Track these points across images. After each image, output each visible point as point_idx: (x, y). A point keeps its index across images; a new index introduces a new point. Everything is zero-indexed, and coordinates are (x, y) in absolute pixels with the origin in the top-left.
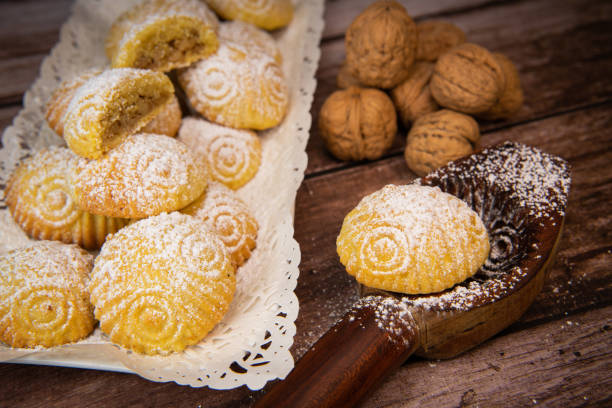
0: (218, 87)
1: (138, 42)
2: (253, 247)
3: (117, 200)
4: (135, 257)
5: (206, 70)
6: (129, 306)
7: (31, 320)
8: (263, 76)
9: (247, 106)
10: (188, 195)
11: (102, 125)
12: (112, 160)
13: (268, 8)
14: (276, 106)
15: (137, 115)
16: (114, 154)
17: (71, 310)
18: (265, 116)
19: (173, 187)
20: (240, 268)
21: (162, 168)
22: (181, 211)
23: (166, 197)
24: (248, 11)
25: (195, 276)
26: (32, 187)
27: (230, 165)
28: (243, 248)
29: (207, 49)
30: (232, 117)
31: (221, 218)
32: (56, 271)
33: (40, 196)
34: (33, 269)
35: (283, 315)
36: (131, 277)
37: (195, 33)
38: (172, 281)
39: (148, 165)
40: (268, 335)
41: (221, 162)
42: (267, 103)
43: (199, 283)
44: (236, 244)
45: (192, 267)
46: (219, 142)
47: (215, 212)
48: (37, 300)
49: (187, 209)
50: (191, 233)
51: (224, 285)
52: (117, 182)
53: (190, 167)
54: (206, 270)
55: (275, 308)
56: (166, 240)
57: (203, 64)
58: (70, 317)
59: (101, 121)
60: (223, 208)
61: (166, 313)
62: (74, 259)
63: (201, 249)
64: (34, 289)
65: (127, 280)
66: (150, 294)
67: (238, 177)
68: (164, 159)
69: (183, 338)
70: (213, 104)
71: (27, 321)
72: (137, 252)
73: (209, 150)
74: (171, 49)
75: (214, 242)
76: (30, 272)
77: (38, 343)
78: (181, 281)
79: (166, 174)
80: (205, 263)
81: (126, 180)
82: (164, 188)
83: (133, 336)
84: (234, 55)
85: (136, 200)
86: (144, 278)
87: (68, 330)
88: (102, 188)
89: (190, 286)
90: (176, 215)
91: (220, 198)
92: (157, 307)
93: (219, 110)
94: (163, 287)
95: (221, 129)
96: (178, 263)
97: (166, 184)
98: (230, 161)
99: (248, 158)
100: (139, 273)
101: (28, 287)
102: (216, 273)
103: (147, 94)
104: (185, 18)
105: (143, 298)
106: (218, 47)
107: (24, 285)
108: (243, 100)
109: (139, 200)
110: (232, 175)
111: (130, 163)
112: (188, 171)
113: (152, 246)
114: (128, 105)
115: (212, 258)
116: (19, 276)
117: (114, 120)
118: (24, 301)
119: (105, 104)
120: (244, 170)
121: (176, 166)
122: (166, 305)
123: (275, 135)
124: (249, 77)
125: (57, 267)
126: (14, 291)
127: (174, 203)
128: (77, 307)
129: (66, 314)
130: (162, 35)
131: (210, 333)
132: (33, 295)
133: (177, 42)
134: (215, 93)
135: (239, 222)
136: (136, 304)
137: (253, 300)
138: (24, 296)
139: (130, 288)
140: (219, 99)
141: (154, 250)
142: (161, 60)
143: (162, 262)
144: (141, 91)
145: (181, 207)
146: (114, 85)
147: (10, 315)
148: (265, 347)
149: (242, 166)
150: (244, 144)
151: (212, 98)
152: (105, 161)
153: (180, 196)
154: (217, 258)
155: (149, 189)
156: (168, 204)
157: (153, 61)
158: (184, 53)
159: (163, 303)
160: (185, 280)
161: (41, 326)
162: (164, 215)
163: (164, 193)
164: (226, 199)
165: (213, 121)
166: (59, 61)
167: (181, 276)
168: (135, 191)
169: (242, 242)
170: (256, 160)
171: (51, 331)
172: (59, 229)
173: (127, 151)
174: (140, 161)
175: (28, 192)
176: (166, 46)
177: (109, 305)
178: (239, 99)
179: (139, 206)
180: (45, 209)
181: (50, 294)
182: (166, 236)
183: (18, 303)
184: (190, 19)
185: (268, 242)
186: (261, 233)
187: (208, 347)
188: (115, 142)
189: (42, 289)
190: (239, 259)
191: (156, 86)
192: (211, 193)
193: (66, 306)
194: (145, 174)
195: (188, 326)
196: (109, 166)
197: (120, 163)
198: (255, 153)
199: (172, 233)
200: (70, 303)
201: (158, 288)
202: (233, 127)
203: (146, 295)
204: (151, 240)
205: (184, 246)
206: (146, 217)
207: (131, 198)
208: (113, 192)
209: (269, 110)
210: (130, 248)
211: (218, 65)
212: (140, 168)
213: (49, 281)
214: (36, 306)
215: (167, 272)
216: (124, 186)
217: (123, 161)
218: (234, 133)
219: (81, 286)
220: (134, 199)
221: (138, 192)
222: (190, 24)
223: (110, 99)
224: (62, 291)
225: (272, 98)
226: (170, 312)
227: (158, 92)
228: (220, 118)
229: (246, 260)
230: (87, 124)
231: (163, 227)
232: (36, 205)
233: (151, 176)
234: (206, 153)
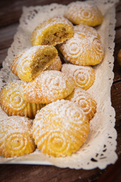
0: (75, 50)
1: (43, 35)
2: (95, 112)
3: (39, 97)
4: (48, 118)
5: (70, 44)
6: (48, 138)
7: (11, 146)
8: (93, 43)
9: (87, 56)
10: (67, 92)
11: (31, 68)
12: (36, 81)
13: (93, 17)
14: (99, 55)
15: (44, 63)
16: (37, 79)
17: (26, 141)
18: (95, 60)
19: (60, 89)
20: (91, 121)
21: (56, 82)
22: (65, 99)
23: (58, 94)
24: (85, 20)
25: (73, 124)
26: (8, 96)
27: (83, 80)
28: (91, 112)
29: (69, 35)
30: (82, 61)
31: (81, 101)
32: (19, 126)
33: (11, 99)
34: (11, 126)
35: (110, 137)
36: (48, 126)
37: (64, 29)
38: (63, 126)
39: (50, 82)
40: (105, 146)
41: (79, 79)
42: (95, 54)
43: (75, 126)
44: (88, 111)
45: (71, 120)
46: (78, 72)
47: (78, 99)
48: (13, 138)
49: (67, 98)
50: (69, 107)
51: (85, 127)
52: (39, 90)
53: (67, 81)
54: (77, 121)
55: (107, 135)
56: (60, 110)
57: (68, 41)
58: (26, 144)
59: (31, 66)
60: (81, 97)
61: (62, 140)
62: (25, 122)
63: (74, 113)
64: (12, 134)
65: (46, 128)
66: (56, 132)
67: (86, 85)
68: (56, 79)
69: (70, 149)
70: (74, 57)
71: (10, 147)
72: (49, 116)
73: (74, 75)
74: (55, 37)
75: (79, 110)
76: (10, 128)
77: (15, 155)
78: (67, 126)
79: (58, 84)
80: (76, 118)
81: (42, 88)
82: (57, 90)
83: (51, 150)
84: (80, 36)
85: (47, 96)
86: (53, 126)
87: (26, 150)
88: (33, 93)
89: (71, 128)
90: (63, 101)
91: (80, 93)
92: (59, 137)
93: (76, 59)
94: (61, 129)
95: (78, 66)
96: (65, 119)
97: (58, 89)
98: (83, 79)
99: (89, 77)
100: (51, 124)
101: (9, 133)
102: (81, 122)
104: (60, 24)
105: (53, 135)
106: (74, 34)
107: (8, 133)
108: (85, 54)
109: (48, 96)
110: (84, 84)
111: (43, 82)
112: (66, 83)
113: (54, 113)
114: (40, 59)
115: (79, 116)
116: (6, 130)
117: (36, 66)
118: (8, 139)
119: (32, 60)
120: (88, 82)
121: (61, 81)
122: (62, 136)
123: (100, 67)
124: (87, 45)
125: (19, 125)
126: (4, 135)
127: (62, 96)
128: (28, 140)
129: (24, 143)
130: (51, 31)
132: (11, 137)
133: (57, 34)
134: (74, 52)
135: (88, 102)
136: (50, 137)
137: (97, 133)
138: (8, 137)
139: (47, 130)
140: (76, 54)
141: (55, 115)
142: (52, 41)
143: (59, 119)
144: (45, 54)
145: (65, 97)
146: (35, 52)
147: (3, 145)
148: (104, 151)
149: (87, 80)
150: (87, 71)
151: (73, 55)
152: (34, 82)
153: (64, 93)
154: (81, 116)
155: (51, 91)
156: (60, 96)
157: (49, 42)
158: (61, 38)
159: (61, 135)
160: (69, 126)
161: (15, 148)
162: (58, 101)
163: (57, 92)
164: (82, 93)
165: (74, 64)
166: (14, 49)
167: (67, 124)
168: (46, 92)
169: (90, 110)
170: (93, 78)
171: (19, 150)
172: (19, 111)
173: (41, 77)
174: (47, 81)
175: (6, 98)
176: (53, 35)
177: (40, 138)
178: (83, 54)
179: (48, 98)
180: (13, 104)
181: (18, 136)
182: (60, 109)
183: (6, 140)
184: (62, 24)
185: (101, 109)
186: (98, 106)
187: (81, 153)
188: (37, 74)
189: (14, 134)
190: (90, 117)
191: (51, 51)
192: (76, 91)
193: (24, 140)
194: (49, 86)
195: (72, 145)
196: (35, 84)
197: (39, 82)
198: (92, 75)
199: (62, 108)
200: (25, 139)
201: (58, 130)
202: (83, 66)
203: (54, 132)
204: (54, 111)
205: (67, 112)
206: (51, 102)
207: (45, 95)
208: (38, 94)
209: (96, 57)
210: (46, 115)
211: (74, 41)
212: (47, 83)
213: (16, 131)
214: (12, 141)
215: (61, 123)
216: (42, 91)
217: (40, 81)
219: (29, 132)
220: (46, 96)
221: (47, 93)
222: (62, 26)
223: (34, 57)
224: (22, 134)
225: (97, 52)
226: (64, 139)
228: (77, 62)
229: (93, 117)
230: (26, 68)
231: (58, 106)
232: (10, 103)
233: (52, 86)
234: (73, 76)
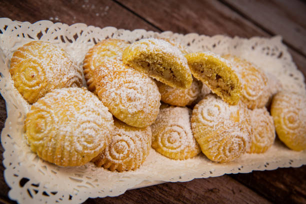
0: (210, 114)
1: (207, 58)
2: (119, 170)
3: (103, 81)
4: (72, 101)
5: (217, 104)
6: (43, 111)
7: (24, 71)
8: (232, 137)
9: (208, 135)
10: (126, 117)
11: (140, 55)
12: (126, 70)
13: (291, 131)
14: (219, 153)
16: (130, 70)
17: (37, 87)
19: (124, 106)
21: (132, 96)
22: (114, 118)
23: (117, 105)
25: (72, 137)
26: (107, 48)
27: (169, 142)
28: (114, 164)
29: (228, 98)
30: (198, 130)
31: (124, 143)
32: (55, 71)
33: (103, 53)
34: (51, 60)
35: (71, 198)
36: (59, 104)
37: (232, 88)
38: (63, 125)
39: (130, 88)
40: (54, 193)
41: (168, 135)
42: (217, 146)
43: (69, 141)
44: (114, 159)
45: (77, 133)
46: (179, 129)
47: (126, 138)
48: (35, 68)
49: (117, 121)
50: (99, 125)
51: (76, 156)
52: (113, 77)
54: (79, 141)
55: (75, 192)
56: (87, 113)
57: (219, 101)
58: (33, 88)
59: (142, 54)
60: (131, 142)
61: (45, 130)
62: (68, 78)
63: (90, 134)
64: (39, 65)
65: (56, 103)
66: (52, 118)
68: (138, 95)
69: (36, 147)
70: (200, 116)
71: (22, 69)
72: (74, 101)
73: (171, 126)
74: (215, 78)
75: (100, 141)
76: (49, 59)
77: (15, 80)
78: (65, 129)
79: (130, 100)
80: (83, 139)
81: (116, 80)
82: (121, 102)
83: (30, 121)
84: (235, 115)
85: (107, 90)
86: (59, 111)
87: (27, 91)
88: (106, 71)
89: (65, 136)
90: (110, 116)
91: (137, 139)
92: (46, 124)
93: (198, 121)
94: (58, 122)
95: (190, 128)
96: (75, 124)
97: (123, 102)
98: (171, 140)
99: (179, 150)
100: (62, 107)
101: (40, 61)
102: (80, 148)
103: (175, 73)
104: (236, 77)
105: (49, 115)
106: (234, 104)
107: (40, 59)
108: (210, 131)
109: (108, 92)
110: (164, 146)
111: (127, 79)
112: (139, 111)
113: (81, 107)
114: (161, 65)
115: (89, 143)
116: (45, 55)
117: (147, 61)
118: (32, 63)
119: (151, 51)
120: (170, 151)
121: (138, 103)
122: (48, 128)
123: (205, 162)
124: (224, 129)
125: (57, 70)
126: (35, 56)
127: (116, 112)
128: (41, 89)
129: (34, 86)
130: (219, 69)
131: (47, 162)
132: (36, 65)
133: (221, 80)
134: (205, 115)
135: (128, 155)
136: (43, 113)
138: (34, 62)
139: (52, 106)
140: (203, 118)
141: (79, 109)
142: (206, 76)
143: (72, 115)
145: (116, 117)
146: (165, 51)
147: (23, 60)
148: (45, 194)
149: (172, 148)
150: (187, 144)
151: (202, 114)
152: (124, 67)
153: (121, 112)
154: (90, 145)
155: (116, 94)
156: (114, 108)
157: (202, 72)
158: (218, 87)
159: (49, 126)
160: (67, 132)
161: (23, 77)
162: (107, 109)
163: (117, 103)
164: (138, 142)
165: (191, 122)
167: (69, 129)
168: (111, 88)
169: (116, 161)
170: (181, 156)
171: (22, 83)
173: (135, 75)
174: (131, 84)
175: (103, 47)
176: (215, 74)
178: (209, 129)
179: (104, 93)
181: (40, 73)
182: (90, 112)
183: (30, 61)
184: (238, 80)
188: (138, 68)
189: (42, 68)
191: (182, 76)
192: (139, 133)
193: (38, 84)
194: (124, 88)
195: (43, 146)
196: (122, 70)
197: (125, 74)
198: (186, 154)
199: (94, 115)
200: (41, 85)
201: (56, 119)
202: (193, 135)
203: (51, 115)
204: (84, 106)
205: (87, 124)
206: (100, 100)
207: (106, 87)
208: (106, 77)
209: (214, 150)
210: (76, 98)
211: (223, 110)
212: (126, 85)
213: (47, 69)
214: (31, 69)
215: (68, 120)
216: (112, 81)
217: (127, 75)
218: (190, 136)
219: (53, 87)
220: (106, 89)
222: (235, 82)
223: (156, 53)
224: (45, 78)
225: (222, 148)
226: (46, 132)
227: (180, 79)
228: (194, 125)
229: (109, 169)
230: (136, 49)
231: (96, 109)
233: (124, 92)
